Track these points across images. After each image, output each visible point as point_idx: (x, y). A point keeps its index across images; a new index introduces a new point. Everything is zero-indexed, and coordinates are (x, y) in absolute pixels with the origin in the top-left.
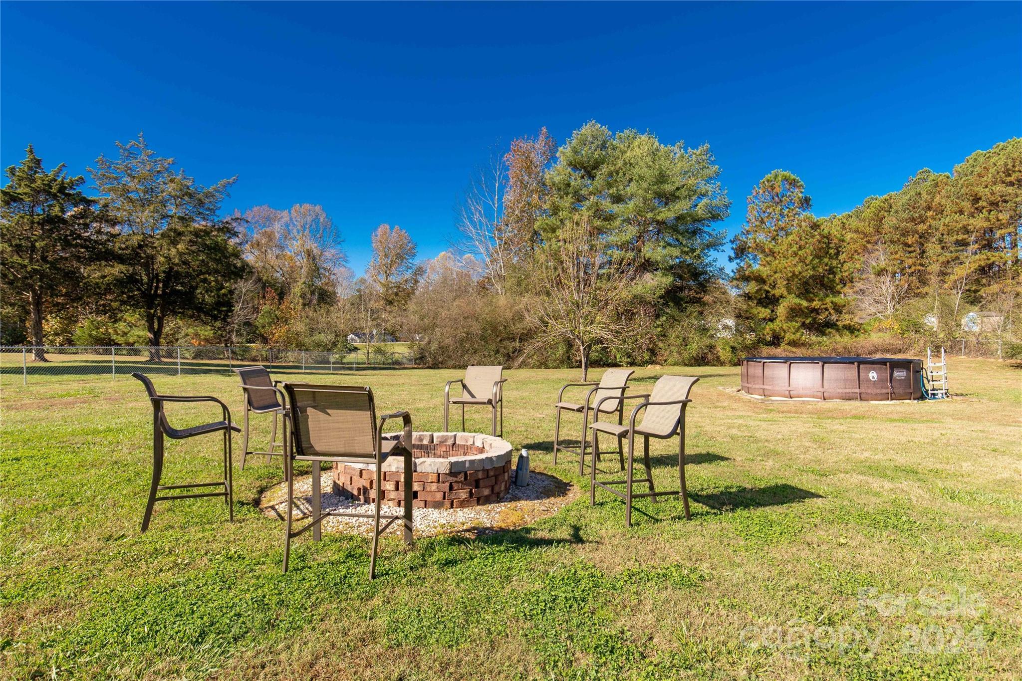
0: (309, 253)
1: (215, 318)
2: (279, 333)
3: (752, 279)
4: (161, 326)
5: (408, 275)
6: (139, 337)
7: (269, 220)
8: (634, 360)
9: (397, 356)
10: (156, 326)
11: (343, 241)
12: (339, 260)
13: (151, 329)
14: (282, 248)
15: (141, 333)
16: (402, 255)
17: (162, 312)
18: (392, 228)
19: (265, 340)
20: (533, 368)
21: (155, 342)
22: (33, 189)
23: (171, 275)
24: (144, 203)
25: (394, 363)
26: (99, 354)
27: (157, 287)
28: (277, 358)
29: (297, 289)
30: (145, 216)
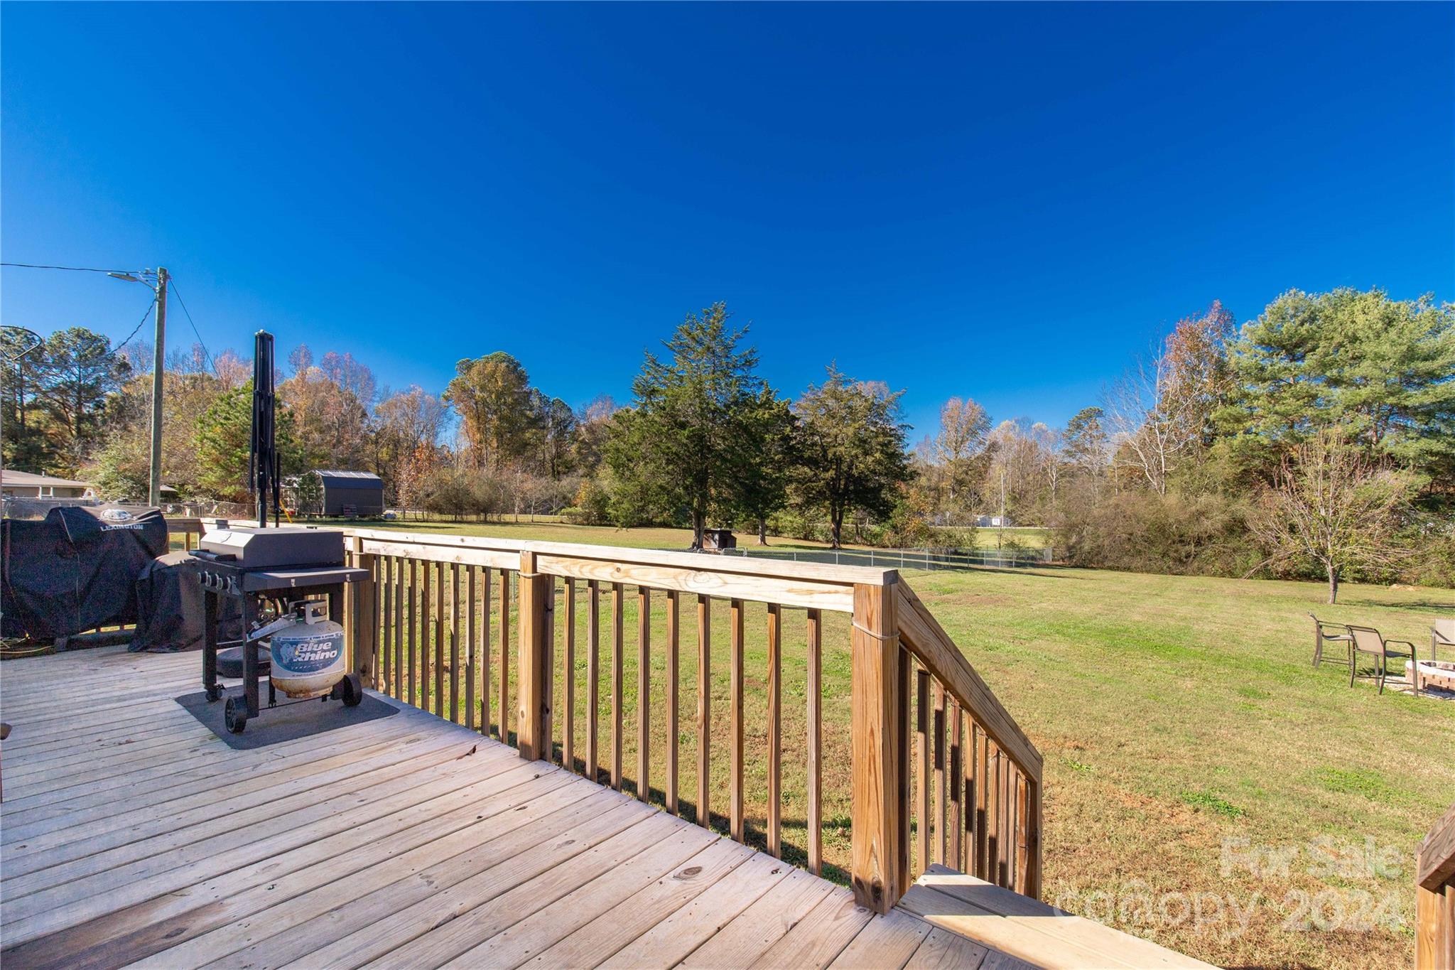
5: (979, 451)
8: (1366, 576)
10: (837, 516)
13: (834, 520)
16: (975, 429)
18: (964, 402)
20: (1214, 575)
25: (1028, 558)
27: (839, 486)
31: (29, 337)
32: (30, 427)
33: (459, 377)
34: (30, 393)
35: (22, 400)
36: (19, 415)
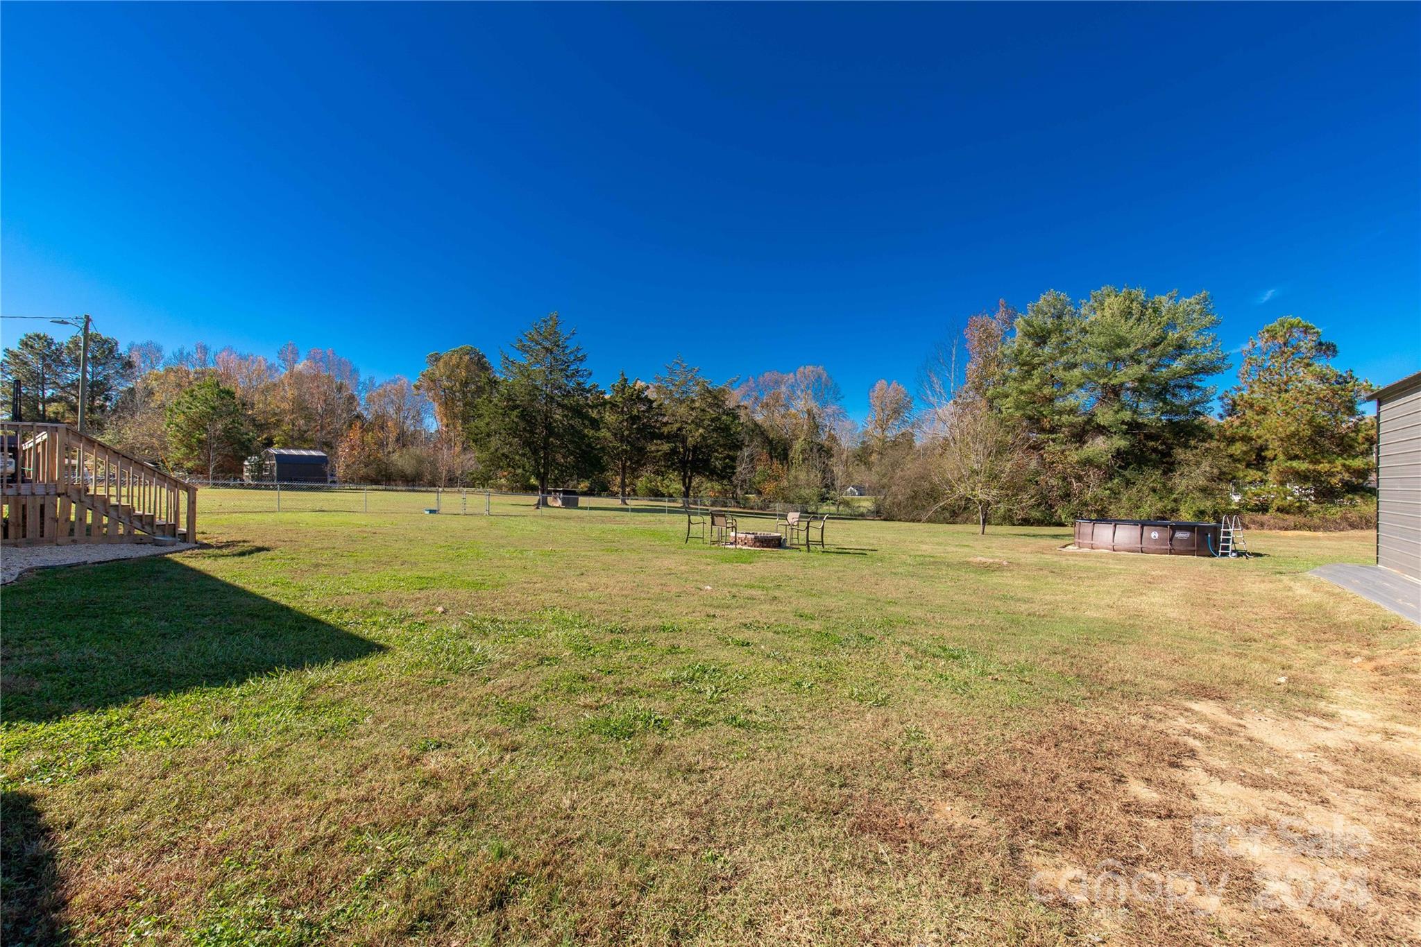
0: (809, 412)
1: (723, 478)
2: (770, 487)
3: (1238, 440)
4: (690, 482)
6: (676, 489)
7: (777, 383)
9: (862, 509)
10: (687, 481)
11: (843, 397)
12: (841, 414)
13: (684, 484)
14: (787, 408)
15: (678, 486)
16: (898, 410)
17: (692, 473)
18: (889, 385)
19: (759, 493)
21: (686, 495)
22: (624, 398)
23: (696, 448)
24: (682, 402)
25: (859, 516)
26: (651, 500)
27: (689, 456)
28: (768, 507)
29: (798, 445)
30: (682, 410)
31: (50, 343)
32: (49, 417)
33: (428, 368)
34: (50, 388)
35: (43, 395)
36: (41, 407)
